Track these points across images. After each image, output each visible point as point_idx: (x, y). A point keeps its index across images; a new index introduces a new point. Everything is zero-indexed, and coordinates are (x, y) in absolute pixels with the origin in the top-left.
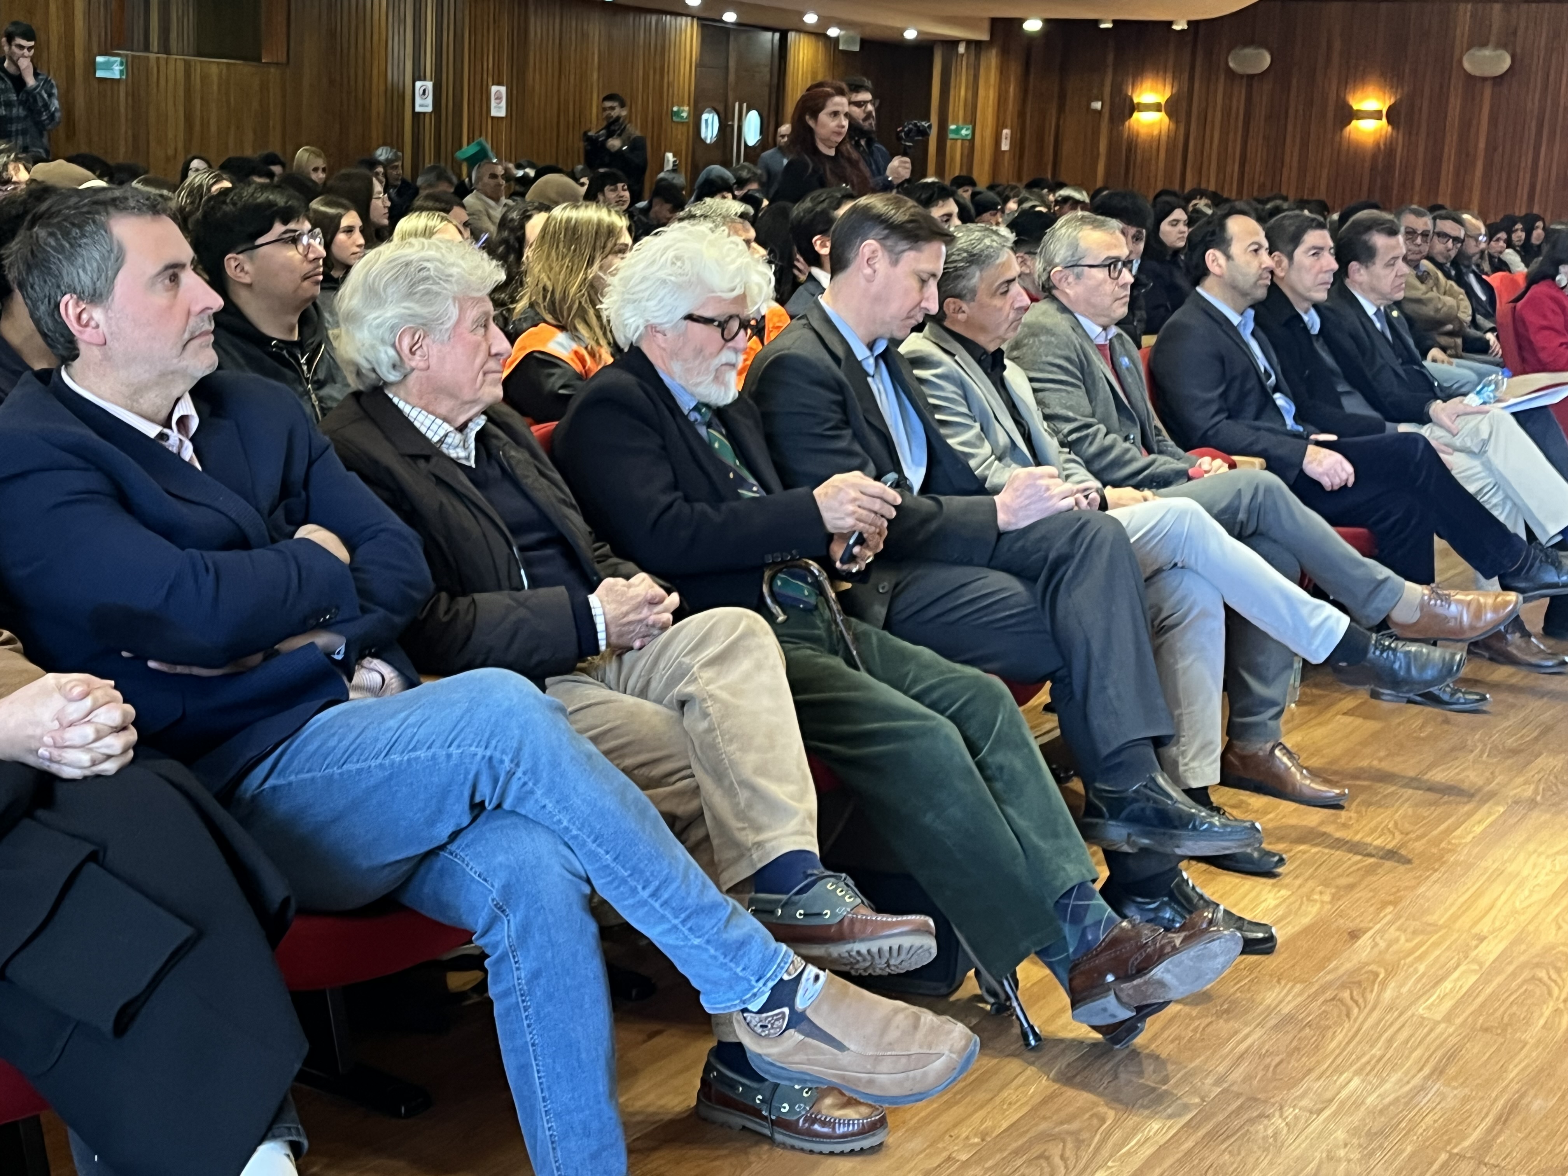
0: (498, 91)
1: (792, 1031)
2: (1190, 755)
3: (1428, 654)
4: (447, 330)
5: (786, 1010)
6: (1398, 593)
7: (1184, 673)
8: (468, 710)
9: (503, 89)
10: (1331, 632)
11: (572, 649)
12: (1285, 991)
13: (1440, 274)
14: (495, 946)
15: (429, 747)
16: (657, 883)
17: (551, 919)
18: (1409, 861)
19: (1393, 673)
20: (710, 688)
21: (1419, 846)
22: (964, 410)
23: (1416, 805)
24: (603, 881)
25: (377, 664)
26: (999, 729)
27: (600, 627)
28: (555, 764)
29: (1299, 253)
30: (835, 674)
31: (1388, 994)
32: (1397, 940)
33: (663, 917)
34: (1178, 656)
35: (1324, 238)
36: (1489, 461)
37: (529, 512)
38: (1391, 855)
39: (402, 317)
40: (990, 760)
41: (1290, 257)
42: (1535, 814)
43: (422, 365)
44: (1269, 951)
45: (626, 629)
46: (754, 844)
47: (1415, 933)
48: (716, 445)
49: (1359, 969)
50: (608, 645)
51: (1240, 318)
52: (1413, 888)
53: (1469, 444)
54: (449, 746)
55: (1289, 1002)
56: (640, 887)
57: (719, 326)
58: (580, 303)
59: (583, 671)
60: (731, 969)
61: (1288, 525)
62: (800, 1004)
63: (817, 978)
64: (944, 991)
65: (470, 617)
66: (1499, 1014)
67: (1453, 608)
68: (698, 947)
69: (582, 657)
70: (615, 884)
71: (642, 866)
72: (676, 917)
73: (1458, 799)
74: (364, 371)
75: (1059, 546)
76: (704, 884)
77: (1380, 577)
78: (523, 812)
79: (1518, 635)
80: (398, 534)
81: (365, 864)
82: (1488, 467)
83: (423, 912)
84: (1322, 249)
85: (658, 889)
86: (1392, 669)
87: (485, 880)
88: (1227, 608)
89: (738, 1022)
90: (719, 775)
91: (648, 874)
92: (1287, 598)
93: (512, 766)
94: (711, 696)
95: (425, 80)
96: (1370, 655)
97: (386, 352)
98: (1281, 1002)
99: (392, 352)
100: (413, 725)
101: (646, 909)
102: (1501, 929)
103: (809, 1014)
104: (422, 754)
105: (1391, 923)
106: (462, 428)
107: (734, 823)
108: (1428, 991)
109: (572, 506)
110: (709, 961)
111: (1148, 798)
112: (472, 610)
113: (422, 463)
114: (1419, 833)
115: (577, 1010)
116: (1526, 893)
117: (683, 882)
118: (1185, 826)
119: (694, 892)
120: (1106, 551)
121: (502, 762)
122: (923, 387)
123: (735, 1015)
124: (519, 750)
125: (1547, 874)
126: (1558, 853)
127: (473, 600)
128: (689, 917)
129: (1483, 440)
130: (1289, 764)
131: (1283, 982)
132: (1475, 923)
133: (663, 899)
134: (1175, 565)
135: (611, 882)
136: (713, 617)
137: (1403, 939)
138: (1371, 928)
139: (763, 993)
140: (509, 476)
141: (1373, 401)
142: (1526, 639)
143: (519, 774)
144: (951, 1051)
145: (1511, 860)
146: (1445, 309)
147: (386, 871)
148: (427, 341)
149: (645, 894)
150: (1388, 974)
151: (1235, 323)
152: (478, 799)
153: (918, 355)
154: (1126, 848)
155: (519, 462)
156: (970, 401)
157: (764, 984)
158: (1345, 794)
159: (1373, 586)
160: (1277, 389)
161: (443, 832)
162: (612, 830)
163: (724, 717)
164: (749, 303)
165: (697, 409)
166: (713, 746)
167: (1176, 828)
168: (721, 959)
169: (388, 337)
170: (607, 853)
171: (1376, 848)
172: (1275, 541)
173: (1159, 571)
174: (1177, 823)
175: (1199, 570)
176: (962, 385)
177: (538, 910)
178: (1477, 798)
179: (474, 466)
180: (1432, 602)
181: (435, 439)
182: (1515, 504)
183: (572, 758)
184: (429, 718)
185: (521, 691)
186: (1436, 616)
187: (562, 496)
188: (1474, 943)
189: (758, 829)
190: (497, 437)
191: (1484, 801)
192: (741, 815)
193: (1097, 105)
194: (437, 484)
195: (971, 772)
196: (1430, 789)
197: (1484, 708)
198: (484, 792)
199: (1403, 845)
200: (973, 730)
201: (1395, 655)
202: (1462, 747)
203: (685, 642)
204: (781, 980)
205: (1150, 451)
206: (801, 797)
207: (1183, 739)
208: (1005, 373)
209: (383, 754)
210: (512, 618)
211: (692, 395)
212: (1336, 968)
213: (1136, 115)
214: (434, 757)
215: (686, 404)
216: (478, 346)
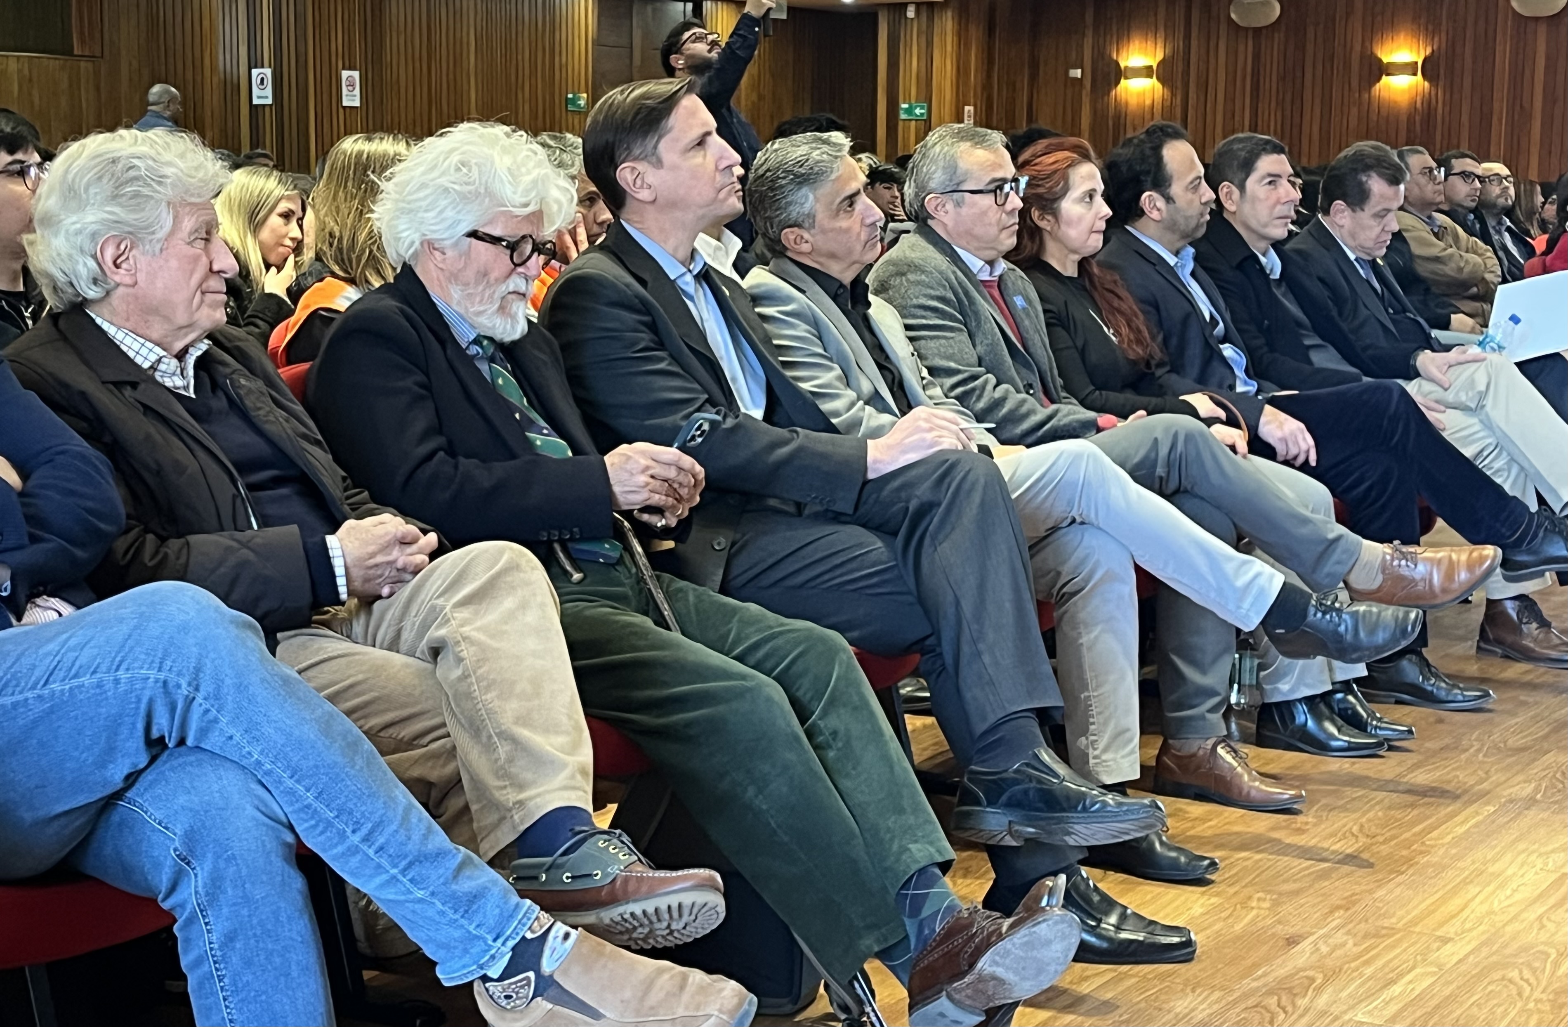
0: (350, 76)
1: (539, 999)
2: (1101, 745)
3: (1379, 613)
4: (158, 241)
5: (531, 975)
6: (1354, 553)
7: (1090, 649)
8: (136, 628)
9: (356, 74)
10: (1262, 592)
11: (306, 598)
12: (1200, 999)
13: (1460, 230)
14: (182, 906)
15: (94, 672)
16: (370, 825)
17: (244, 872)
18: (1371, 865)
19: (1338, 638)
20: (466, 630)
21: (1385, 849)
22: (821, 351)
23: (1390, 808)
24: (306, 825)
25: (55, 602)
26: (835, 688)
27: (339, 571)
28: (241, 688)
29: (1251, 183)
30: (641, 633)
31: (1323, 1000)
32: (1344, 944)
33: (379, 866)
34: (1082, 629)
35: (1281, 162)
36: (1487, 415)
37: (261, 448)
38: (1351, 859)
39: (103, 222)
40: (821, 724)
41: (1242, 188)
42: (1532, 812)
43: (128, 280)
44: (1188, 959)
45: (372, 572)
46: (514, 804)
47: (1366, 936)
48: (500, 381)
49: (1292, 976)
50: (350, 593)
51: (1176, 260)
52: (1371, 892)
53: (1463, 398)
54: (117, 670)
55: (1204, 1010)
56: (349, 832)
57: (507, 247)
58: (371, 252)
59: (326, 624)
60: (462, 926)
61: (1215, 478)
62: (547, 966)
63: (567, 936)
64: (788, 1008)
65: (183, 560)
66: (1455, 1015)
67: (1421, 567)
68: (421, 901)
69: (317, 606)
70: (321, 828)
71: (350, 805)
72: (395, 866)
73: (1441, 800)
74: (59, 284)
75: (923, 492)
76: (429, 829)
77: (1331, 536)
78: (207, 747)
79: (1534, 625)
80: (83, 457)
81: (28, 816)
82: (1488, 425)
83: (108, 881)
84: (1279, 176)
85: (371, 832)
86: (1336, 633)
87: (166, 828)
88: (1139, 570)
89: (480, 994)
90: (476, 729)
91: (358, 815)
92: (1207, 553)
93: (191, 689)
94: (465, 639)
95: (262, 67)
96: (1311, 618)
97: (85, 264)
98: (1193, 1010)
99: (92, 264)
100: (73, 649)
101: (358, 857)
102: (1470, 930)
103: (557, 977)
104: (86, 680)
105: (1338, 928)
106: (181, 356)
107: (492, 781)
108: (1373, 994)
109: (317, 443)
110: (437, 918)
111: (1030, 778)
112: (185, 551)
113: (128, 392)
114: (1388, 835)
115: (282, 979)
116: (1508, 892)
117: (401, 825)
118: (1074, 809)
119: (416, 837)
120: (977, 497)
121: (179, 686)
122: (765, 325)
123: (475, 985)
124: (198, 670)
125: (1536, 873)
126: (1553, 851)
127: (188, 543)
128: (410, 865)
129: (1480, 393)
130: (1235, 764)
131: (1198, 991)
132: (1441, 925)
133: (377, 844)
134: (1074, 521)
135: (315, 827)
136: (471, 552)
137: (1351, 943)
138: (1312, 934)
139: (503, 955)
140: (237, 407)
141: (1349, 357)
142: (1545, 629)
143: (199, 700)
144: (720, 1011)
145: (1494, 860)
146: (1467, 270)
147: (56, 825)
148: (134, 252)
149: (356, 839)
150: (1326, 979)
151: (1172, 264)
152: (155, 734)
153: (763, 289)
154: (1010, 842)
155: (250, 391)
156: (825, 339)
157: (503, 944)
158: (1301, 796)
159: (1323, 547)
160: (1225, 339)
161: (117, 774)
162: (312, 763)
163: (481, 661)
164: (546, 224)
165: (477, 341)
166: (469, 696)
167: (1064, 810)
168: (451, 915)
169: (88, 246)
170: (308, 790)
171: (1333, 852)
172: (1202, 498)
173: (1055, 529)
174: (1065, 805)
175: (1101, 525)
176: (815, 323)
177: (228, 860)
178: (1465, 798)
179: (193, 396)
180: (1396, 563)
181: (146, 365)
182: (1522, 468)
183: (263, 680)
184: (92, 638)
185: (198, 603)
186: (1402, 578)
187: (304, 430)
188: (1436, 945)
189: (521, 787)
190: (224, 364)
191: (1471, 802)
192: (502, 773)
193: (1077, 73)
194: (145, 414)
195: (797, 739)
196: (1409, 792)
197: (1490, 706)
198: (162, 725)
199: (1366, 848)
200: (804, 692)
201: (1340, 617)
202: (1454, 748)
203: (439, 582)
204: (524, 938)
205: (1053, 402)
206: (573, 749)
207: (1092, 727)
208: (871, 311)
209: (42, 683)
210: (232, 560)
211: (473, 327)
212: (1265, 975)
213: (1123, 82)
214: (99, 685)
215: (464, 335)
216: (196, 259)
